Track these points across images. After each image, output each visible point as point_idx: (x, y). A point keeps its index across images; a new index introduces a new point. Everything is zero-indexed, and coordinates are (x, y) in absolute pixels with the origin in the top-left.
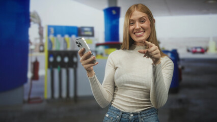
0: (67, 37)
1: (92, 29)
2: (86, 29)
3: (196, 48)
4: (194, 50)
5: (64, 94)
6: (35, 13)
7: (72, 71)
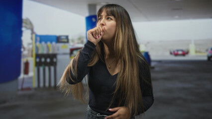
0: (49, 43)
1: (67, 37)
2: (63, 37)
3: (178, 51)
4: (176, 52)
5: (47, 84)
6: (27, 20)
7: (52, 68)
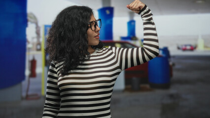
3: (186, 46)
